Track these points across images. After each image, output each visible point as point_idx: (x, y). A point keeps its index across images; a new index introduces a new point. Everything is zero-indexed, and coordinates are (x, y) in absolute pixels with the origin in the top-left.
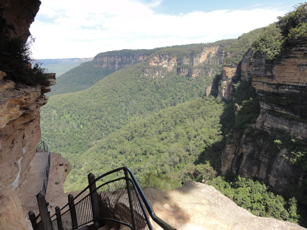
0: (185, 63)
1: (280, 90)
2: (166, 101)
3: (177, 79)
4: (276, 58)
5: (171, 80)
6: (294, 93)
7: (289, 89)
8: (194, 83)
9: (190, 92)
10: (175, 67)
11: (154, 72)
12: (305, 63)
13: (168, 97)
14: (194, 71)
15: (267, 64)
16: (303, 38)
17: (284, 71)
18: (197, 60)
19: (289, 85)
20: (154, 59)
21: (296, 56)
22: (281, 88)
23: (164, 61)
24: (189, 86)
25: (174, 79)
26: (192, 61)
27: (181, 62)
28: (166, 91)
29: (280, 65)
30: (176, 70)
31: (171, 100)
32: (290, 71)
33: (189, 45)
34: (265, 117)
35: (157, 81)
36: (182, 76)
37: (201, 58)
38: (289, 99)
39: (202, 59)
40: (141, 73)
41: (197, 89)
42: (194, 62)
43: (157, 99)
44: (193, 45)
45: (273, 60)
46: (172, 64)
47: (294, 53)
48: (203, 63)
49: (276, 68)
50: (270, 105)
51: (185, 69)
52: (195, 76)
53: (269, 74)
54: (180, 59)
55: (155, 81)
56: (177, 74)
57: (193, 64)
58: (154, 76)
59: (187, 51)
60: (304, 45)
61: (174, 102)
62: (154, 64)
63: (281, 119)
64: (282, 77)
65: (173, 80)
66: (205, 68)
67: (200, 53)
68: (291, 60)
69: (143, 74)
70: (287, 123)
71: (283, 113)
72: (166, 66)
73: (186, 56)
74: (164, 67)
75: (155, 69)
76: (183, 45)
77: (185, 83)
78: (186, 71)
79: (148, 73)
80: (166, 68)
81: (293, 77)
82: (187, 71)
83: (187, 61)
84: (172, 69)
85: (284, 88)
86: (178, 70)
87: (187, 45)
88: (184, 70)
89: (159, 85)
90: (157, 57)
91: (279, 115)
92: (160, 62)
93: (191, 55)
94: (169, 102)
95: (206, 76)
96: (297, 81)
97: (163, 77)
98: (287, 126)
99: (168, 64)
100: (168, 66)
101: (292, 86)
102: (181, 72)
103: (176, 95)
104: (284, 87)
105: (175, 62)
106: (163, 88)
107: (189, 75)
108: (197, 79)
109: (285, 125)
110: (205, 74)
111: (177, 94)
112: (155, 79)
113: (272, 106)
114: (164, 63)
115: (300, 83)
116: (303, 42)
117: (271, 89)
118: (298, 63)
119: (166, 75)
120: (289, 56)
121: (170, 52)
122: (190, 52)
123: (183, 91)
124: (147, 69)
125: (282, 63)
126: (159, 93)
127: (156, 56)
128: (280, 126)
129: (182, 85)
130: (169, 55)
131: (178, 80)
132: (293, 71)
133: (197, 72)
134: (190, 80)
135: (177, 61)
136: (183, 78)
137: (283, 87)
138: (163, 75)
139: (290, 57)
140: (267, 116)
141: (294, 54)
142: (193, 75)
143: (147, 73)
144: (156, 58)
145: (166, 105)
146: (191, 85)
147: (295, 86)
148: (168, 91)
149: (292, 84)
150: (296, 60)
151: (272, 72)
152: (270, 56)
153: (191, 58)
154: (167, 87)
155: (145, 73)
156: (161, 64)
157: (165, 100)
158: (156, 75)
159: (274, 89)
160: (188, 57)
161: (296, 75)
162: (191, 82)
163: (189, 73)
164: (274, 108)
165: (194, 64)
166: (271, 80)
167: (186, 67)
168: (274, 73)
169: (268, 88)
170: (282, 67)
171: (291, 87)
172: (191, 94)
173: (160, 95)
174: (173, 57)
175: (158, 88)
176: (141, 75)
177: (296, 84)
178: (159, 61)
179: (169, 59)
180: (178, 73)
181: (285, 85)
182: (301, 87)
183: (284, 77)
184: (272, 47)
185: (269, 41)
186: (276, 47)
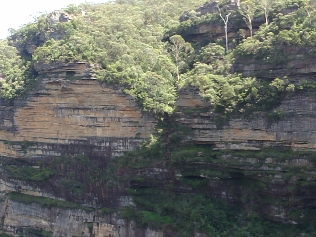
1: (28, 153)
4: (18, 96)
6: (52, 157)
7: (43, 150)
12: (63, 106)
15: (3, 105)
16: (58, 64)
17: (33, 118)
19: (42, 144)
21: (49, 93)
22: (31, 150)
29: (26, 108)
32: (42, 119)
34: (5, 206)
38: (44, 169)
45: (14, 98)
47: (47, 87)
49: (19, 112)
50: (13, 182)
53: (7, 124)
60: (60, 75)
63: (34, 207)
64: (31, 129)
68: (42, 99)
70: (45, 214)
71: (37, 197)
81: (47, 129)
85: (35, 150)
91: (31, 201)
96: (54, 136)
98: (45, 220)
101: (48, 144)
104: (35, 147)
109: (42, 218)
113: (16, 183)
115: (60, 139)
116: (59, 70)
117: (14, 153)
118: (54, 104)
120: (40, 92)
125: (29, 105)
128: (33, 222)
132: (47, 119)
137: (33, 147)
139: (40, 94)
140: (10, 205)
141: (47, 90)
147: (53, 145)
149: (48, 141)
150: (51, 100)
151: (13, 121)
152: (8, 92)
159: (19, 151)
161: (52, 125)
164: (20, 187)
166: (12, 134)
168: (17, 123)
169: (8, 151)
170: (29, 111)
171: (46, 147)
177: (53, 141)
181: (37, 144)
182: (62, 146)
183: (33, 129)
184: (8, 77)
185: (3, 66)
186: (15, 76)
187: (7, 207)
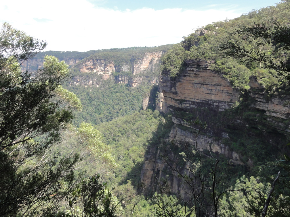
0: (125, 70)
1: (183, 105)
2: (101, 116)
3: (115, 89)
4: (177, 76)
5: (108, 90)
6: (193, 108)
7: (189, 104)
8: (134, 94)
9: (130, 105)
10: (112, 74)
11: (87, 80)
12: (197, 82)
13: (104, 111)
14: (135, 79)
15: (171, 80)
16: (192, 60)
17: (184, 88)
18: (137, 67)
19: (189, 101)
20: (86, 65)
21: (190, 75)
22: (184, 104)
23: (99, 67)
24: (129, 98)
25: (112, 89)
26: (132, 68)
27: (120, 69)
28: (102, 103)
29: (180, 82)
30: (114, 79)
31: (107, 114)
32: (188, 88)
33: (130, 48)
34: (175, 131)
35: (91, 91)
36: (121, 86)
37: (142, 65)
38: (190, 114)
39: (144, 66)
40: (70, 82)
41: (138, 101)
42: (135, 69)
43: (90, 113)
44: (135, 49)
45: (175, 77)
46: (108, 71)
47: (189, 72)
48: (145, 70)
49: (178, 84)
50: (178, 119)
51: (124, 77)
52: (136, 86)
53: (173, 90)
54: (119, 66)
55: (87, 91)
56: (115, 83)
57: (133, 72)
58: (86, 85)
59: (127, 56)
60: (193, 66)
61: (111, 117)
62: (87, 71)
63: (187, 132)
64: (184, 93)
65: (110, 90)
66: (147, 77)
67: (141, 59)
68: (187, 78)
69: (73, 83)
70: (191, 137)
71: (188, 127)
72: (101, 73)
73: (126, 61)
74: (99, 74)
75: (88, 77)
76: (123, 48)
77: (124, 94)
78: (125, 79)
79: (79, 81)
80: (101, 76)
81: (190, 94)
82: (127, 80)
83: (127, 68)
84: (108, 77)
85: (186, 104)
86: (117, 78)
87: (129, 48)
88: (123, 79)
89: (93, 97)
90: (91, 62)
91: (185, 129)
92: (94, 68)
93: (131, 61)
94: (104, 116)
95: (149, 86)
96: (194, 97)
97: (98, 86)
98: (192, 139)
99: (105, 70)
100: (104, 73)
101: (192, 102)
102: (120, 81)
103: (113, 108)
104: (186, 102)
105: (113, 69)
106: (98, 100)
107: (129, 85)
108: (138, 89)
109: (190, 138)
110: (148, 84)
111: (115, 107)
112: (87, 89)
113: (179, 120)
114: (99, 69)
115: (196, 99)
116: (193, 64)
117: (177, 104)
118: (193, 81)
119: (102, 84)
120: (185, 75)
121: (107, 57)
122: (130, 57)
123: (122, 103)
124: (78, 76)
125: (181, 81)
126: (93, 106)
127: (88, 61)
128: (187, 140)
129: (121, 96)
130: (105, 60)
131: (117, 90)
132: (190, 89)
133: (138, 81)
134: (130, 90)
135: (115, 67)
136: (122, 87)
137: (185, 102)
138: (98, 84)
139: (186, 76)
140: (178, 131)
141: (189, 74)
142: (133, 85)
143: (77, 82)
144: (89, 63)
145: (101, 120)
146: (132, 97)
147: (193, 102)
148: (104, 103)
149: (191, 100)
150: (191, 79)
151: (175, 89)
152: (173, 74)
153: (131, 64)
154: (102, 98)
155: (75, 81)
156: (95, 71)
157: (99, 114)
158: (90, 83)
159: (179, 104)
160: (127, 63)
161: (192, 92)
162: (131, 92)
163: (129, 82)
164: (180, 122)
165: (135, 72)
166: (175, 96)
167: (126, 75)
168: (177, 90)
169: (175, 104)
170: (182, 84)
171: (190, 103)
172: (131, 107)
173: (93, 108)
174: (110, 63)
175: (91, 100)
176: (71, 84)
177: (193, 100)
178: (92, 67)
179: (105, 66)
180: (116, 81)
181: (186, 101)
182: (197, 103)
183: (185, 93)
184: (175, 65)
185: (173, 59)
186: (178, 65)
187: (177, 131)
